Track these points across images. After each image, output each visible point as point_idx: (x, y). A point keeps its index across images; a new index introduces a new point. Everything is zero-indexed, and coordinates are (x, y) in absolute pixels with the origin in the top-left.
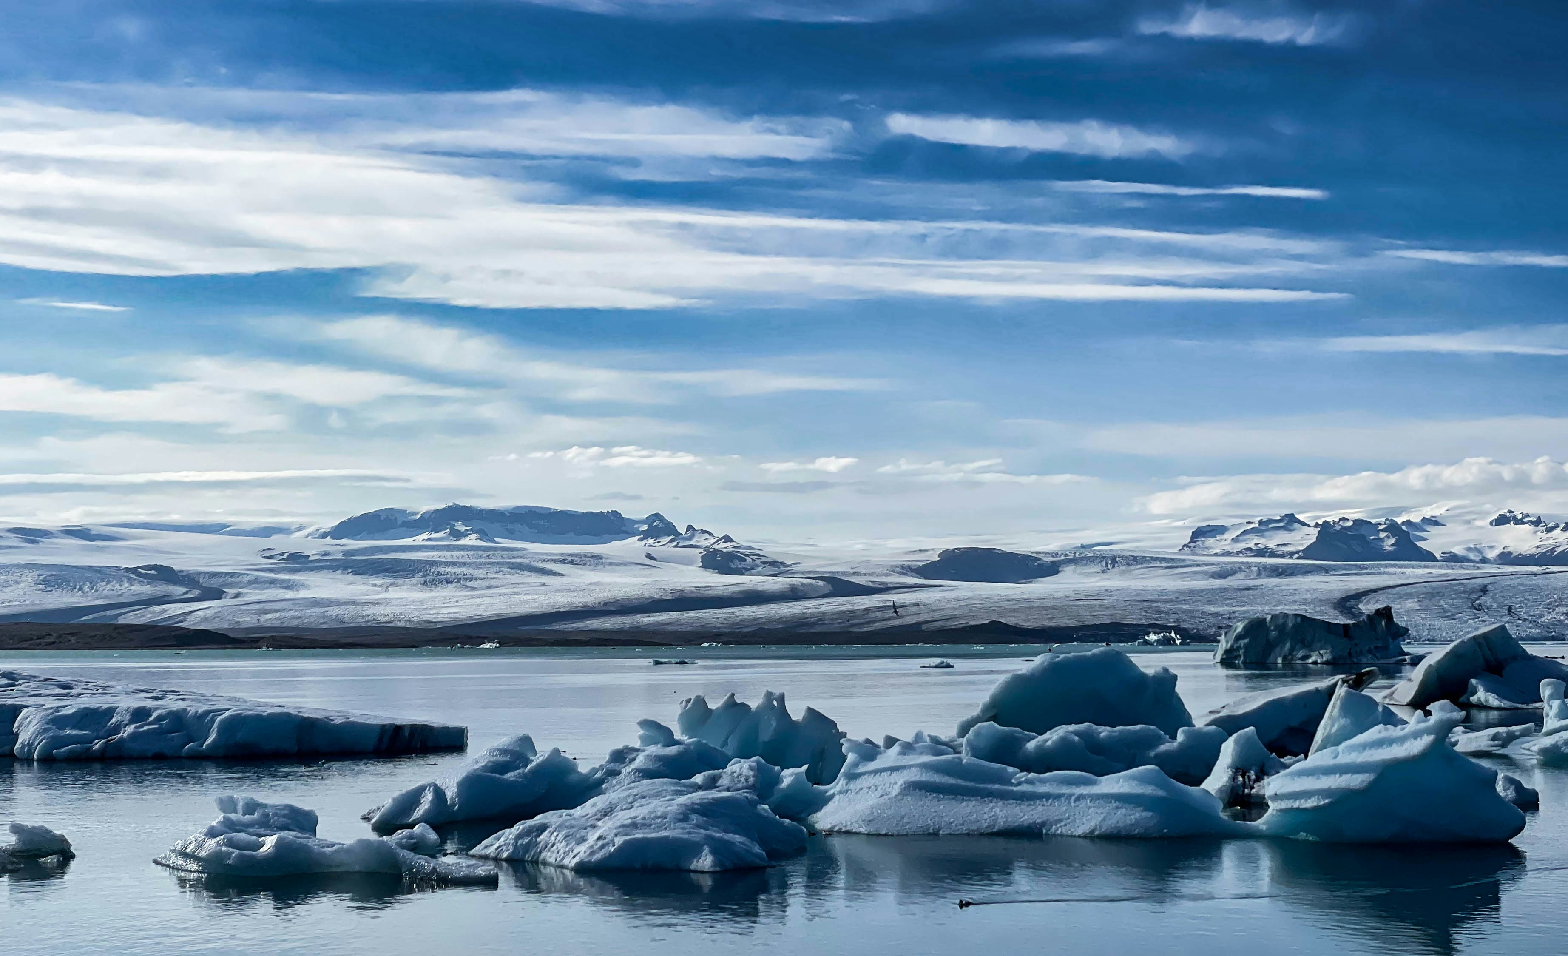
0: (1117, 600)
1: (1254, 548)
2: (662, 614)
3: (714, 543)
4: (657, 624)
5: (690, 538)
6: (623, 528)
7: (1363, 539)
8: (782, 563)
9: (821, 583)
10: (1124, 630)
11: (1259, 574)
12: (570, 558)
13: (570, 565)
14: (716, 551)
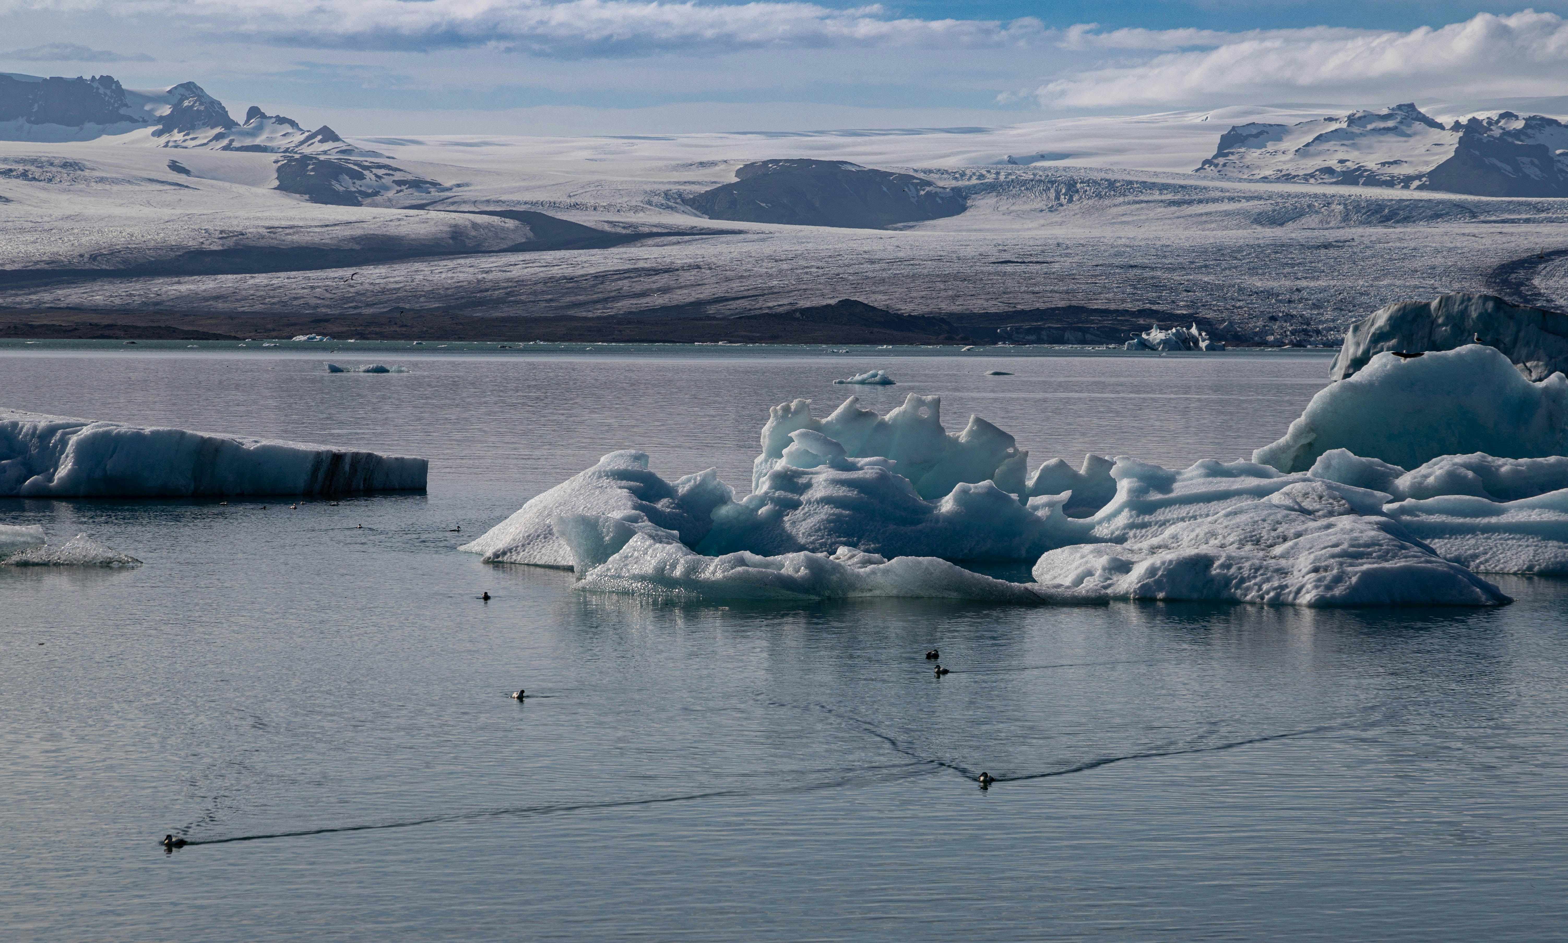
0: (1080, 265)
1: (1338, 168)
2: (205, 278)
3: (302, 143)
4: (194, 297)
5: (253, 133)
6: (123, 111)
7: (1541, 152)
8: (434, 184)
9: (511, 223)
10: (1092, 322)
11: (1346, 218)
12: (21, 168)
13: (20, 182)
14: (306, 159)
